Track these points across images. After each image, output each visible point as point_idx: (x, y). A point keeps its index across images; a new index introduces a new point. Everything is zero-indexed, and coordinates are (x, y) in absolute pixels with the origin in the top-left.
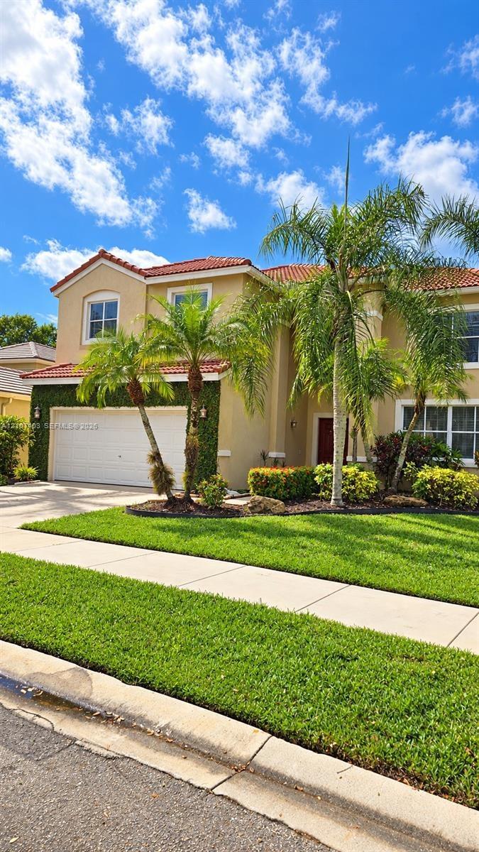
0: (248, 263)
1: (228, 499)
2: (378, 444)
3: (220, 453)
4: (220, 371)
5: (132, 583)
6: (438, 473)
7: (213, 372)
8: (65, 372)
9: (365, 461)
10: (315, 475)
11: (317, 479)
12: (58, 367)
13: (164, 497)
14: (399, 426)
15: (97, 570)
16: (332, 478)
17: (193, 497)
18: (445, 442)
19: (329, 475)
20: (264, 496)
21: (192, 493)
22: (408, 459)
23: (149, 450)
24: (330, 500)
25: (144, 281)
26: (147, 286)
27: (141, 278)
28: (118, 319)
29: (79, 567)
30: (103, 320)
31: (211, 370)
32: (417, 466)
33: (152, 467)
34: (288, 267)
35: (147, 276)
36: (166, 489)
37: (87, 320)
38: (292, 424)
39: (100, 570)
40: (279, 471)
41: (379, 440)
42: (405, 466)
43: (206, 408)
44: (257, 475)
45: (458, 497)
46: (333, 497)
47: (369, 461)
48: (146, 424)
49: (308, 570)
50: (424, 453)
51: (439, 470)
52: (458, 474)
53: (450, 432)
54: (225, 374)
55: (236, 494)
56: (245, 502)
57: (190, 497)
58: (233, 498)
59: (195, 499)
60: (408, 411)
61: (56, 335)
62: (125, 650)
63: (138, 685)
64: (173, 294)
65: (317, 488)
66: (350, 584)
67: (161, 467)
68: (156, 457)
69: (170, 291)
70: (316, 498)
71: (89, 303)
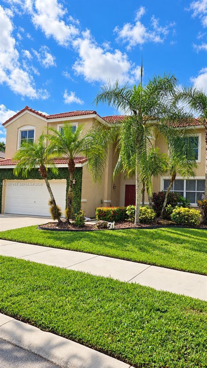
0: (95, 113)
1: (86, 221)
2: (154, 196)
3: (82, 200)
4: (82, 163)
5: (43, 267)
6: (182, 210)
7: (79, 163)
8: (9, 162)
9: (148, 204)
10: (126, 211)
11: (127, 212)
12: (6, 160)
13: (57, 221)
14: (162, 189)
15: (25, 259)
16: (135, 212)
17: (71, 221)
18: (183, 196)
19: (134, 211)
20: (103, 220)
21: (70, 219)
22: (168, 203)
23: (49, 199)
24: (134, 222)
25: (46, 121)
26: (48, 123)
27: (45, 120)
28: (34, 138)
29: (15, 258)
30: (27, 139)
31: (78, 162)
32: (172, 206)
33: (51, 207)
34: (111, 116)
35: (47, 119)
36: (58, 217)
37: (20, 138)
38: (114, 188)
39: (26, 259)
40: (110, 209)
41: (154, 194)
42: (166, 206)
43: (75, 179)
44: (100, 211)
45: (192, 220)
46: (135, 221)
47: (150, 204)
48: (48, 186)
49: (130, 258)
50: (174, 200)
51: (182, 208)
52: (191, 210)
53: (185, 191)
54: (84, 164)
55: (89, 219)
56: (95, 223)
57: (69, 221)
58: (88, 221)
59: (71, 222)
60: (166, 181)
61: (5, 147)
62: (41, 308)
63: (49, 331)
64: (60, 127)
65: (128, 217)
66: (151, 265)
67: (55, 207)
68: (53, 202)
69: (59, 125)
70: (127, 221)
71: (20, 131)
